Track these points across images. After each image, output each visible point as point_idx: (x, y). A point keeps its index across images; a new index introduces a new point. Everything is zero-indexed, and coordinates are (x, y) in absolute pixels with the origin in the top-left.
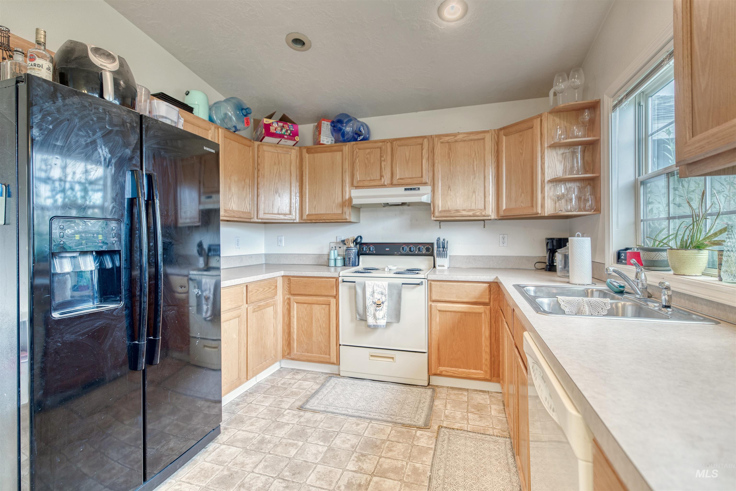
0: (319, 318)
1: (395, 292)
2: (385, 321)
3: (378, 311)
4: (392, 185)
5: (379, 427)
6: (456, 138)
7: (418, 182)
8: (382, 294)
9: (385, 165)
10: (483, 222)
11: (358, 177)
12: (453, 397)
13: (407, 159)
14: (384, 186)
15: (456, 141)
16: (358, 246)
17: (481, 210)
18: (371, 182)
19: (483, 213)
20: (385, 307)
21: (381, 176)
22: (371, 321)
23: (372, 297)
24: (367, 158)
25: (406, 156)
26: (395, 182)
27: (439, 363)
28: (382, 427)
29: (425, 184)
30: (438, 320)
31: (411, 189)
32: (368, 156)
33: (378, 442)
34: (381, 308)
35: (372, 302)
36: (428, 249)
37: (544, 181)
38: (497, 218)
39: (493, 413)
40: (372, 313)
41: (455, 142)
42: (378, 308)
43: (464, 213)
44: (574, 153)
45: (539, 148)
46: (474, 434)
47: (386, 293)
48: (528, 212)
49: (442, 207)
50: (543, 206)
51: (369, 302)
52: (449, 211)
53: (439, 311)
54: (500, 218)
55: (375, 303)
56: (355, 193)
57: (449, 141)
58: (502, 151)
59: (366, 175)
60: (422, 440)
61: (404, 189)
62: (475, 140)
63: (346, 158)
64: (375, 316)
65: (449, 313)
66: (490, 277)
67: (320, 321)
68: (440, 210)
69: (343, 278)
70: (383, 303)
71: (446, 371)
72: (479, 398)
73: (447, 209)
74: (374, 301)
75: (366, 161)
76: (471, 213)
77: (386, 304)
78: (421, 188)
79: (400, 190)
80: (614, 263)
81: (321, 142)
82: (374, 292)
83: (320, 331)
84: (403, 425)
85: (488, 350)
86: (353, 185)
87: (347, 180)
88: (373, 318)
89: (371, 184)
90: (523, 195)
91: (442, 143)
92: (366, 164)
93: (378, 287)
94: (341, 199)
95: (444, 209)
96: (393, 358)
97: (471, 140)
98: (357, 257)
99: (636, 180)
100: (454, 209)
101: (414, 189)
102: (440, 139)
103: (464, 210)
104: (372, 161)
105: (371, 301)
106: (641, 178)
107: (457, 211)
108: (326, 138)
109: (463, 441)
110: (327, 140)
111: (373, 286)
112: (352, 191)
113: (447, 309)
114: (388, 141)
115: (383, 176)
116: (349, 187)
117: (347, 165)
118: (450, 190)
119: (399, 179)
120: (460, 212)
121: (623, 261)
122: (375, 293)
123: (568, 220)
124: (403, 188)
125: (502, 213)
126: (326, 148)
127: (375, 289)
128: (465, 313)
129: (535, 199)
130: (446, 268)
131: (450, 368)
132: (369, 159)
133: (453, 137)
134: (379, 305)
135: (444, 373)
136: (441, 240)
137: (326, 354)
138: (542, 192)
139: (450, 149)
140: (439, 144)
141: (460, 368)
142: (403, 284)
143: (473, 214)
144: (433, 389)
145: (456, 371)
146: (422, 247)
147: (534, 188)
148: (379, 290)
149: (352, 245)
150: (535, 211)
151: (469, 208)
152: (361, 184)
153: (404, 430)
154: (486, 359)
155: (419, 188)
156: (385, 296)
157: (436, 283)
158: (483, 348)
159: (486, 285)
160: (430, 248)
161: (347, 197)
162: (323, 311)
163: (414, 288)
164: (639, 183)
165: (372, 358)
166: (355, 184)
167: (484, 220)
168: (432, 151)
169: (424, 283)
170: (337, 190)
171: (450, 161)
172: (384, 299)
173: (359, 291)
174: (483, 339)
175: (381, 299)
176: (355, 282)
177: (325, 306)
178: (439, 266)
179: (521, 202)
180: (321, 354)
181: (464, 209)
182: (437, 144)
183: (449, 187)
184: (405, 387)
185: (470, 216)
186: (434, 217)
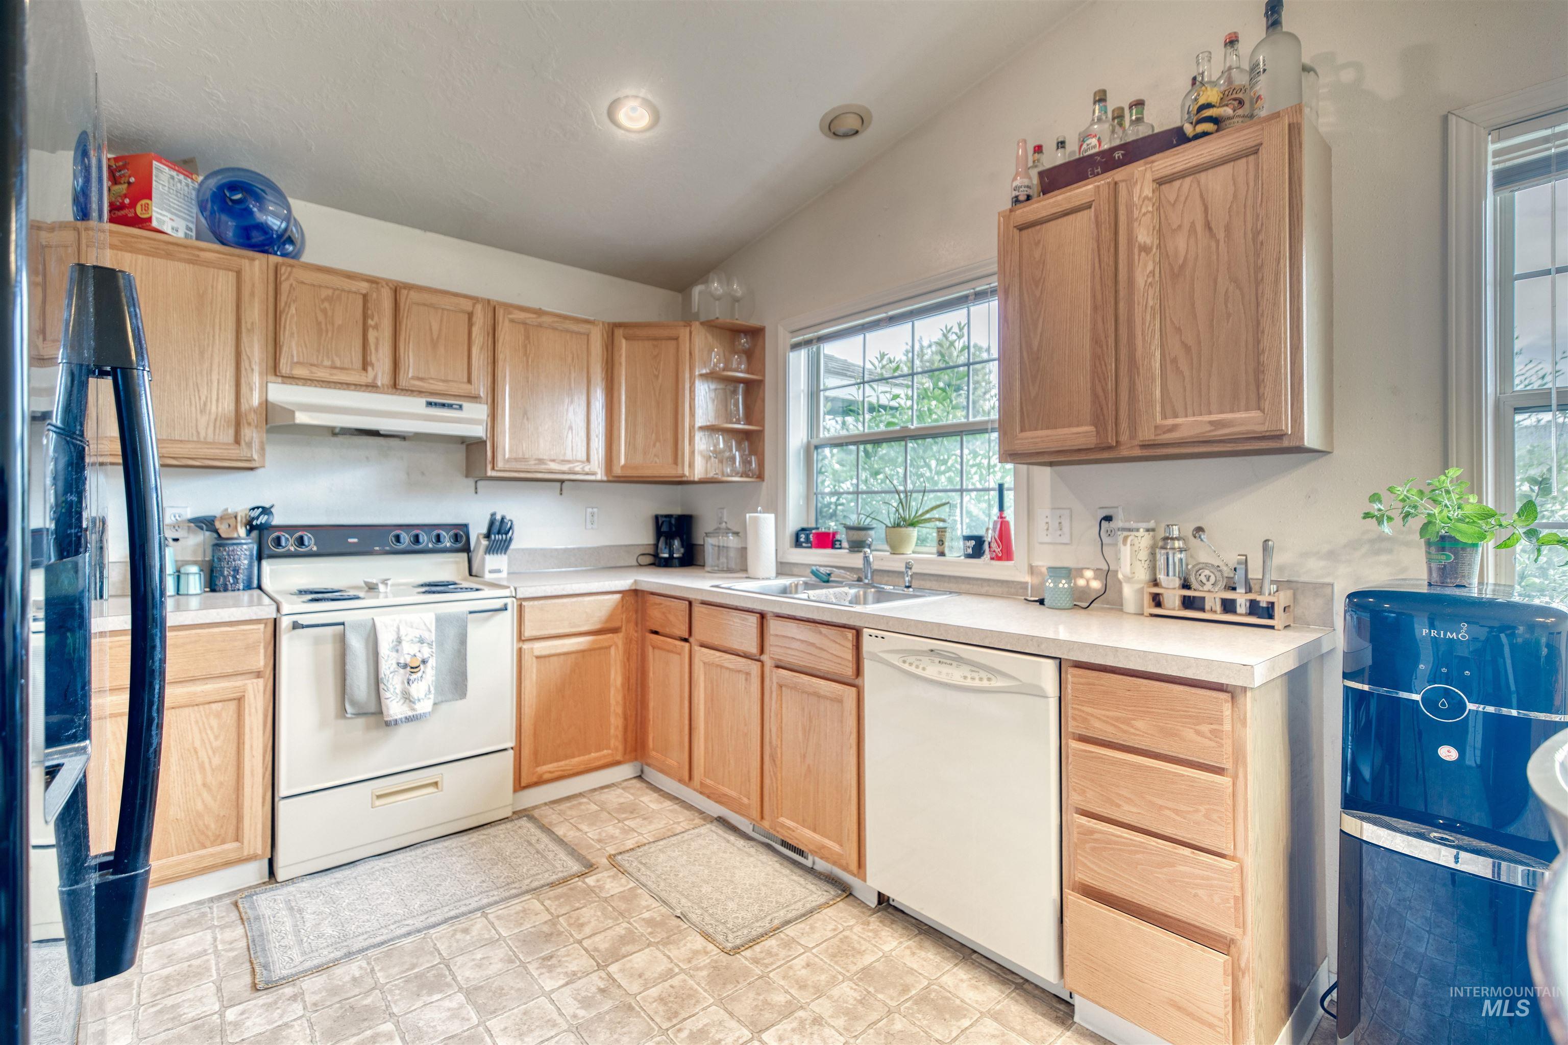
0: (198, 744)
1: (452, 632)
2: (431, 702)
3: (415, 683)
4: (395, 386)
5: (513, 912)
6: (539, 320)
7: (462, 392)
8: (421, 641)
9: (377, 339)
10: (558, 484)
11: (292, 349)
12: (574, 813)
13: (435, 337)
14: (371, 387)
15: (540, 326)
16: (255, 534)
17: (582, 462)
18: (335, 371)
19: (587, 469)
20: (429, 673)
21: (365, 365)
22: (395, 709)
23: (394, 654)
24: (324, 311)
25: (431, 329)
26: (403, 382)
27: (537, 760)
28: (518, 908)
29: (475, 398)
30: (534, 677)
31: (443, 405)
32: (326, 305)
33: (546, 929)
34: (419, 674)
35: (395, 666)
36: (456, 538)
37: (693, 426)
38: (605, 478)
39: (654, 806)
40: (398, 691)
41: (537, 326)
42: (414, 676)
43: (553, 466)
44: (735, 392)
45: (687, 375)
46: (664, 841)
47: (432, 636)
48: (668, 471)
49: (510, 451)
50: (691, 465)
51: (387, 666)
52: (524, 460)
53: (537, 657)
54: (611, 479)
55: (405, 666)
56: (280, 393)
57: (528, 321)
58: (620, 364)
59: (318, 351)
60: (607, 886)
61: (424, 404)
62: (572, 332)
63: (252, 294)
64: (407, 697)
65: (555, 658)
66: (624, 582)
67: (202, 754)
68: (507, 456)
69: (295, 618)
70: (424, 662)
71: (550, 772)
72: (613, 798)
73: (521, 456)
74: (402, 661)
75: (321, 318)
76: (565, 468)
77: (432, 662)
78: (466, 405)
79: (417, 405)
80: (791, 547)
81: (155, 224)
82: (399, 641)
83: (199, 782)
84: (552, 885)
85: (620, 710)
86: (274, 369)
87: (256, 351)
88: (402, 701)
89: (335, 378)
90: (658, 444)
91: (512, 321)
92: (319, 324)
93: (412, 627)
94: (232, 407)
95: (514, 455)
96: (436, 784)
97: (567, 331)
98: (256, 564)
99: (809, 443)
100: (535, 457)
101: (450, 406)
102: (510, 313)
103: (553, 461)
104: (338, 321)
105: (394, 662)
106: (815, 441)
107: (541, 461)
108: (169, 215)
109: (662, 857)
110: (175, 225)
111: (398, 629)
112: (271, 386)
113: (553, 652)
114: (384, 283)
115: (372, 365)
116: (261, 374)
117: (255, 313)
118: (528, 419)
119: (413, 378)
120: (546, 464)
121: (804, 545)
122: (404, 643)
123: (680, 487)
124: (423, 401)
125: (617, 471)
126: (176, 248)
127: (402, 633)
128: (582, 653)
129: (680, 453)
130: (504, 575)
131: (555, 764)
132: (330, 313)
133: (534, 316)
134: (414, 669)
135: (547, 776)
136: (498, 517)
137: (223, 842)
138: (690, 444)
139: (527, 337)
140: (507, 323)
141: (573, 757)
142: (471, 612)
143: (570, 468)
144: (527, 816)
145: (566, 765)
146: (444, 533)
147: (680, 436)
148: (415, 633)
149: (242, 532)
150: (680, 472)
151: (562, 458)
152: (299, 372)
153: (559, 890)
154: (617, 728)
155: (461, 407)
156: (430, 645)
157: (531, 603)
158: (612, 709)
159: (618, 596)
160: (461, 536)
161: (256, 400)
162: (214, 722)
163: (487, 619)
164: (812, 447)
165: (378, 802)
166: (284, 368)
167: (562, 481)
168: (493, 332)
169: (509, 607)
170: (215, 377)
171: (528, 362)
172: (426, 652)
173: (356, 644)
174: (612, 692)
175: (418, 654)
176: (343, 624)
177: (220, 704)
178: (490, 572)
179: (655, 455)
180: (204, 847)
181: (553, 458)
182: (503, 322)
183: (525, 413)
184: (470, 836)
185: (564, 473)
186: (493, 468)
